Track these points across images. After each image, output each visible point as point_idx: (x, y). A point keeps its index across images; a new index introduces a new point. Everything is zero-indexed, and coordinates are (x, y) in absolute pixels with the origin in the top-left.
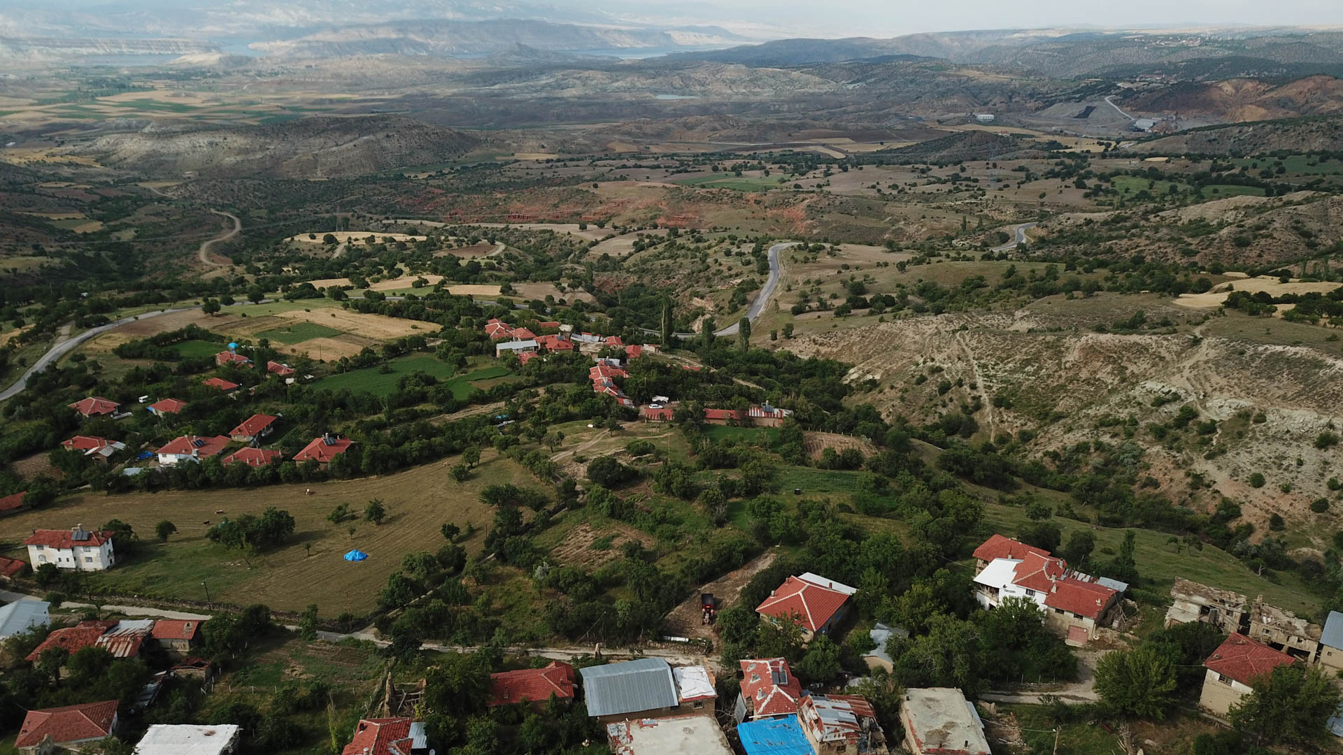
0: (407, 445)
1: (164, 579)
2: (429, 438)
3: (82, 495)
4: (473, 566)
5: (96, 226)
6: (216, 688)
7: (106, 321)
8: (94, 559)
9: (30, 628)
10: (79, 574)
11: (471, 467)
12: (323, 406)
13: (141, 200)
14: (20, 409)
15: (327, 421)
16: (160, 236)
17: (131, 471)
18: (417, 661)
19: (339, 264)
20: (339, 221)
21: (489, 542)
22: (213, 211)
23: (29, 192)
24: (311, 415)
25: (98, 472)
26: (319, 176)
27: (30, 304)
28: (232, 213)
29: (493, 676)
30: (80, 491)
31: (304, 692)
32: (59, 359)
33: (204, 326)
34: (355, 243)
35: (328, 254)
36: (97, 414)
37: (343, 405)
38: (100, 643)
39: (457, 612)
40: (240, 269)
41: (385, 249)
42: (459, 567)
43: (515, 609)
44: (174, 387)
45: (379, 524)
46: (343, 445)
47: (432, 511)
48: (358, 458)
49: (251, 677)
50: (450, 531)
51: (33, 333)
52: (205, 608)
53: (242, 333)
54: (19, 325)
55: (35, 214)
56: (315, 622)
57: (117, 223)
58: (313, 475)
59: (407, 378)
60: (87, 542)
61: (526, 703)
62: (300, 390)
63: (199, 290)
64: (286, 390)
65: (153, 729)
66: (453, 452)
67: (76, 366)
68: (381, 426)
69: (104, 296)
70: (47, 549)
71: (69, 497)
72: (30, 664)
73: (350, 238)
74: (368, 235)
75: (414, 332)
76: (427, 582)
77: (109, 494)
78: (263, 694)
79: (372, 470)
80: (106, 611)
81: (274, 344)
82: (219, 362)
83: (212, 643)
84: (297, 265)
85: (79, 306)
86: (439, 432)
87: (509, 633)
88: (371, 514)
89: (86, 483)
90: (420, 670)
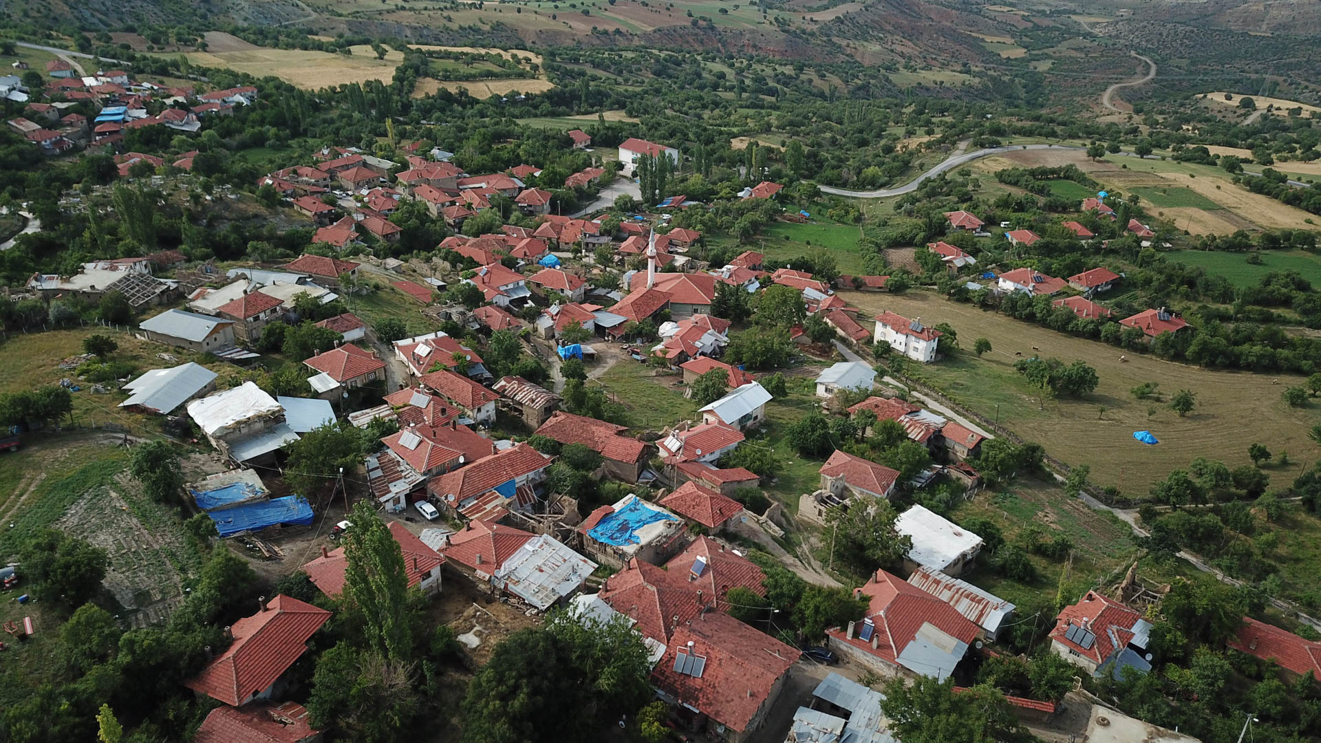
0: (1246, 347)
1: (968, 389)
2: (1275, 348)
3: (929, 293)
4: (1271, 500)
5: (1020, 53)
6: (976, 499)
7: (998, 144)
8: (920, 350)
9: (857, 387)
10: (904, 358)
11: (1313, 396)
12: (1170, 279)
13: (1070, 32)
14: (907, 206)
15: (1168, 295)
16: (1073, 71)
17: (973, 286)
18: (1169, 564)
19: (1247, 133)
20: (1267, 85)
21: (1301, 483)
22: (1133, 53)
23: (976, 13)
24: (1155, 284)
25: (947, 278)
26: (1263, 31)
27: (944, 116)
28: (1152, 58)
29: (1246, 619)
30: (928, 289)
31: (1048, 540)
32: (949, 171)
33: (1083, 168)
34: (1275, 112)
35: (1239, 120)
36: (963, 227)
37: (1191, 283)
38: (902, 421)
39: (1233, 537)
40: (1137, 119)
41: (1309, 125)
42: (1255, 493)
43: (1301, 565)
44: (1035, 220)
45: (1182, 416)
46: (1177, 325)
47: (1246, 425)
48: (1187, 343)
49: (1008, 503)
50: (1259, 453)
51: (939, 142)
52: (991, 427)
53: (1116, 183)
54: (929, 133)
55: (973, 34)
56: (1082, 482)
57: (1040, 52)
58: (1134, 344)
59: (1276, 276)
60: (920, 333)
61: (1274, 665)
62: (1153, 256)
63: (1089, 132)
64: (1138, 252)
65: (917, 508)
66: (1298, 371)
67: (960, 179)
68: (1225, 318)
69: (1004, 121)
70: (889, 328)
71: (918, 291)
72: (848, 415)
73: (1271, 106)
74: (1295, 105)
75: (1307, 227)
76: (1211, 494)
77: (949, 300)
78: (1013, 523)
79: (1197, 359)
80: (914, 397)
81: (1144, 203)
82: (1083, 208)
83: (986, 460)
84: (1199, 126)
85: (982, 126)
86: (1291, 345)
87: (1284, 586)
88: (1178, 403)
89: (934, 284)
90: (1168, 574)
